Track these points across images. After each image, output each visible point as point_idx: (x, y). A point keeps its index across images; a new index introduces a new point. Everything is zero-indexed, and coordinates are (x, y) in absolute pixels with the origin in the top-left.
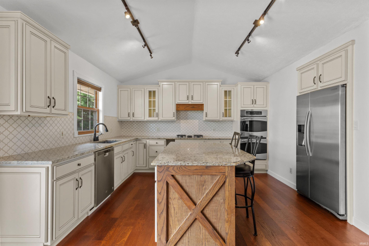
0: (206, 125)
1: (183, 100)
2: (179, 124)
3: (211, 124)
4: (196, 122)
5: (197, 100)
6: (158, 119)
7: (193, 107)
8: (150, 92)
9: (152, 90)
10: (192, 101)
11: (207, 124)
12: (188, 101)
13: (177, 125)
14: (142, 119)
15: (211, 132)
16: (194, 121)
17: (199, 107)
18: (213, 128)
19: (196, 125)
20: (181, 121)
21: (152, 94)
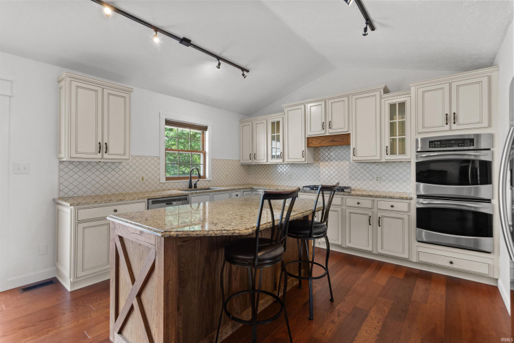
0: (362, 170)
1: (316, 131)
2: (317, 168)
3: (371, 167)
4: (345, 165)
5: (338, 128)
6: (283, 161)
7: (333, 141)
8: (273, 123)
9: (276, 120)
10: (331, 131)
11: (365, 168)
12: (323, 132)
13: (315, 170)
14: (264, 161)
15: (371, 182)
16: (342, 163)
17: (342, 140)
18: (375, 176)
19: (345, 170)
20: (322, 163)
21: (276, 126)
